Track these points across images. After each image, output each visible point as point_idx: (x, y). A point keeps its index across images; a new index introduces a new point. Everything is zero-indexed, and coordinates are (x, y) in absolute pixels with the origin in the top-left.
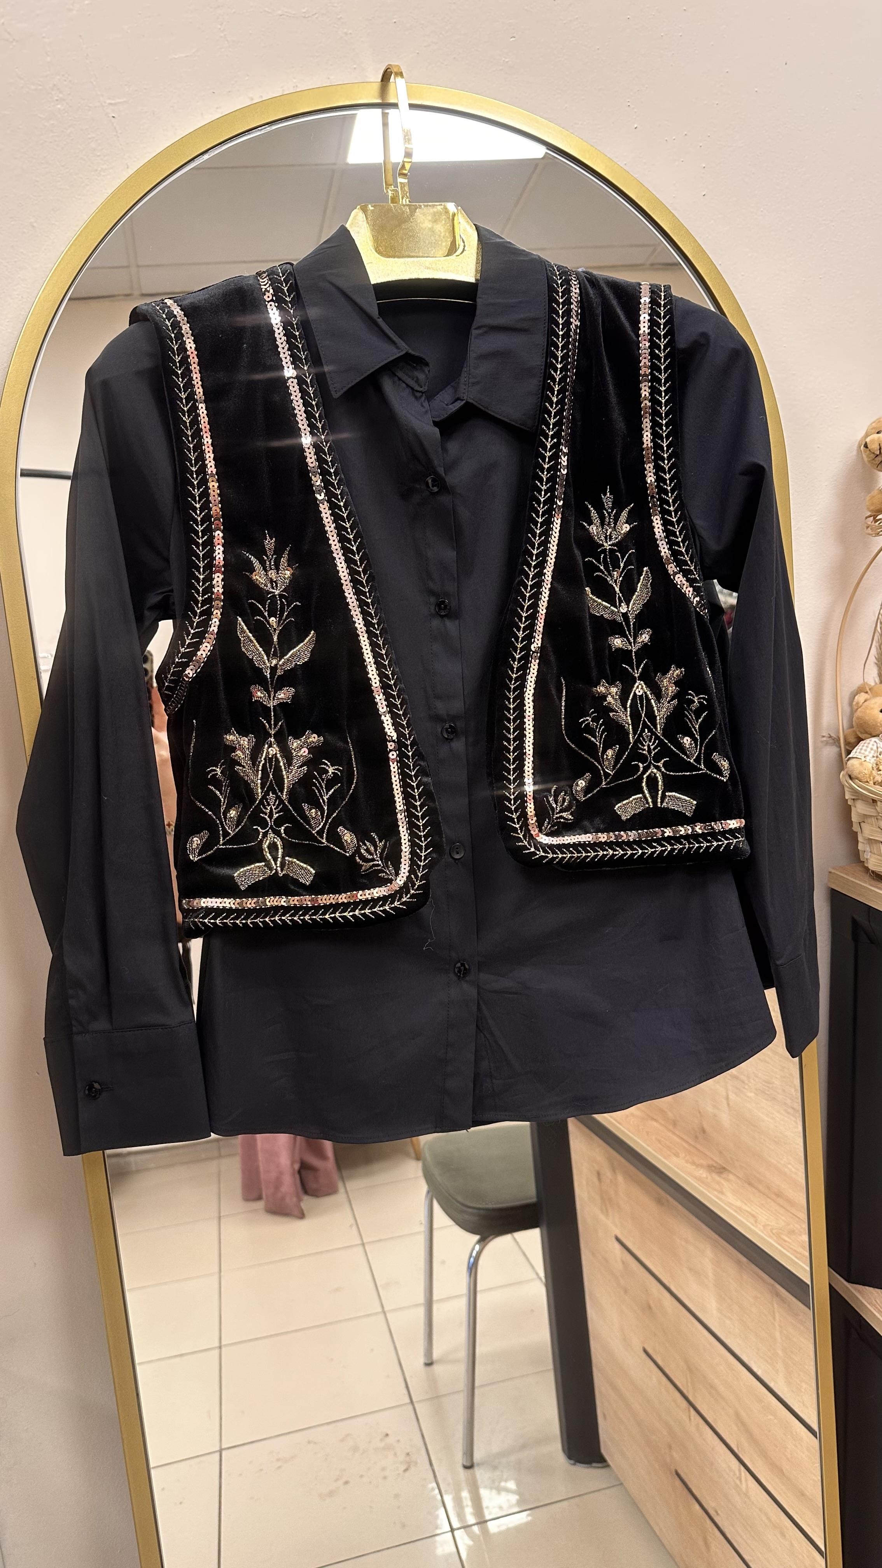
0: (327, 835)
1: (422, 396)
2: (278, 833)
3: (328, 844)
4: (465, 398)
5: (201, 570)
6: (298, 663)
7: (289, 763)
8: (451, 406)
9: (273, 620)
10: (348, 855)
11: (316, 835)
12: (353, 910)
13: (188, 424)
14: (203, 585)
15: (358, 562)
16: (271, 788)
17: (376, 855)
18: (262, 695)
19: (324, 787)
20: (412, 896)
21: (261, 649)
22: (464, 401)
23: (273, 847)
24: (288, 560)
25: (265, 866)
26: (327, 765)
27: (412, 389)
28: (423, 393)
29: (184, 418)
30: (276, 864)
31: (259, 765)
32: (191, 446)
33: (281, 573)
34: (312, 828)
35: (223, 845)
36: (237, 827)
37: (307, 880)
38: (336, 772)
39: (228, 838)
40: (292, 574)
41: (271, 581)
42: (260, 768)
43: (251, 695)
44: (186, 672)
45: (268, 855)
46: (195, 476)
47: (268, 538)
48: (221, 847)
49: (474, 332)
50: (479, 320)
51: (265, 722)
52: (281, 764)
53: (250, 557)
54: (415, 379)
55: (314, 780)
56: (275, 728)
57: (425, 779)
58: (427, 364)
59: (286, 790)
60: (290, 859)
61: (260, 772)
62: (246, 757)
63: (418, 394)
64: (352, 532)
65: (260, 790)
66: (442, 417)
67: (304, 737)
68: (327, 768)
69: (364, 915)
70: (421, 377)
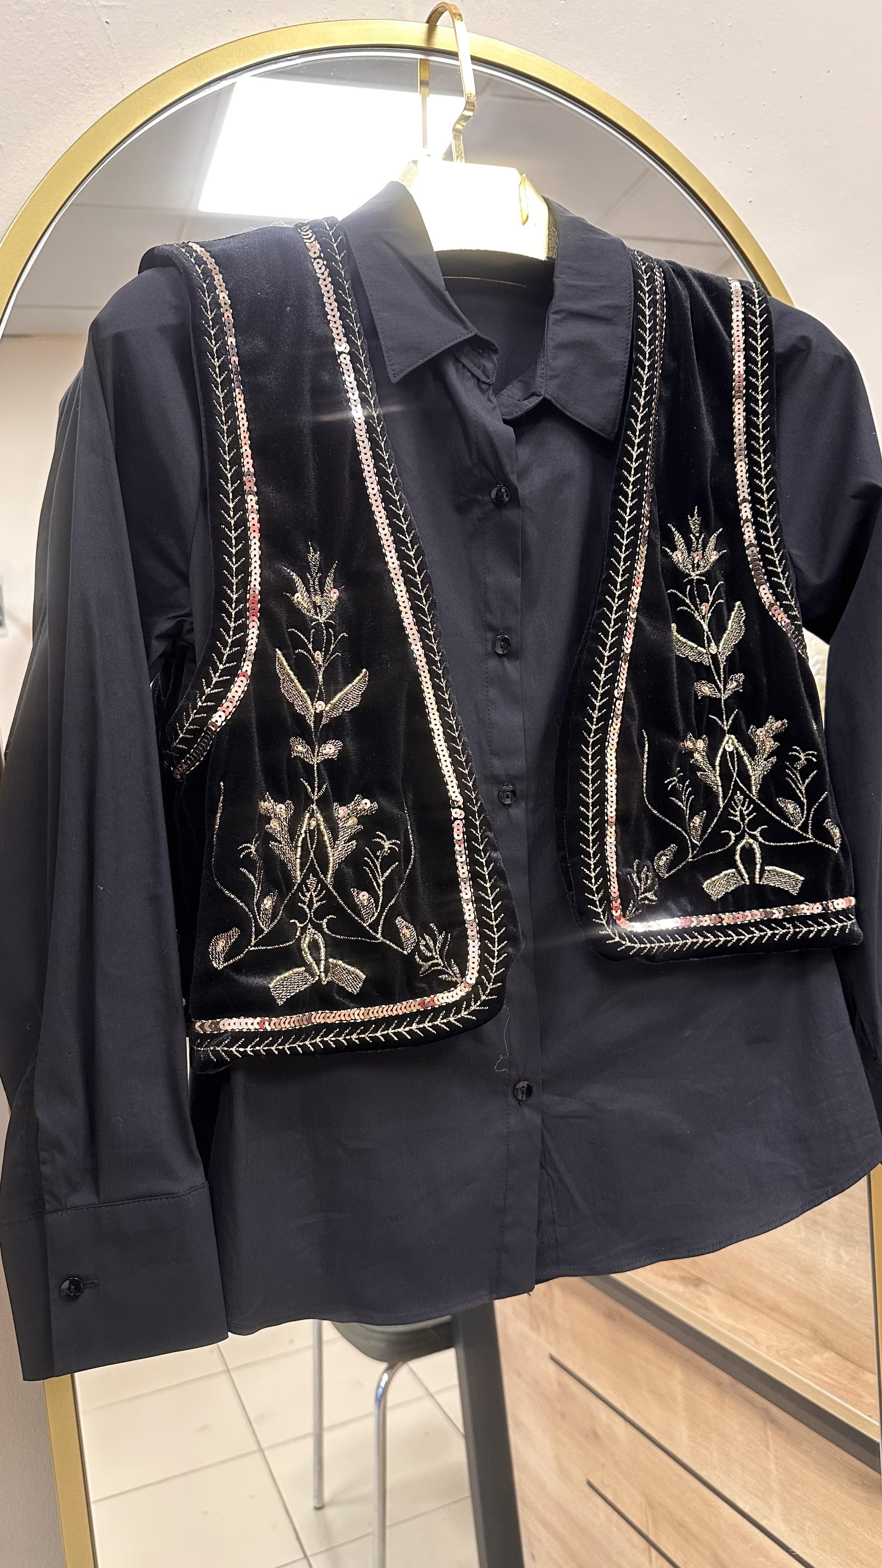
0: (383, 928)
1: (489, 389)
2: (318, 927)
3: (384, 940)
4: (543, 393)
5: (234, 587)
6: (346, 710)
7: (335, 837)
8: (525, 402)
9: (318, 656)
10: (405, 952)
11: (368, 928)
12: (410, 1024)
13: (221, 400)
14: (235, 608)
15: (420, 585)
16: (312, 869)
17: (436, 951)
18: (304, 750)
19: (378, 866)
20: (484, 1003)
21: (303, 691)
22: (541, 398)
23: (314, 946)
24: (334, 581)
25: (305, 971)
26: (383, 839)
27: (478, 380)
28: (490, 385)
29: (217, 391)
30: (319, 969)
31: (298, 840)
32: (225, 428)
33: (326, 596)
34: (363, 920)
35: (255, 946)
36: (272, 921)
37: (354, 988)
38: (394, 847)
39: (260, 937)
40: (339, 598)
41: (315, 606)
42: (300, 844)
43: (290, 749)
44: (213, 720)
45: (309, 957)
46: (228, 467)
47: (312, 551)
48: (253, 948)
49: (552, 317)
50: (555, 304)
51: (306, 784)
52: (326, 838)
53: (291, 573)
54: (482, 368)
55: (366, 858)
56: (319, 791)
57: (494, 855)
58: (496, 351)
59: (331, 872)
60: (335, 961)
61: (299, 849)
62: (282, 830)
63: (484, 387)
64: (413, 548)
65: (298, 873)
66: (516, 415)
67: (353, 803)
68: (382, 842)
69: (423, 1030)
70: (489, 366)
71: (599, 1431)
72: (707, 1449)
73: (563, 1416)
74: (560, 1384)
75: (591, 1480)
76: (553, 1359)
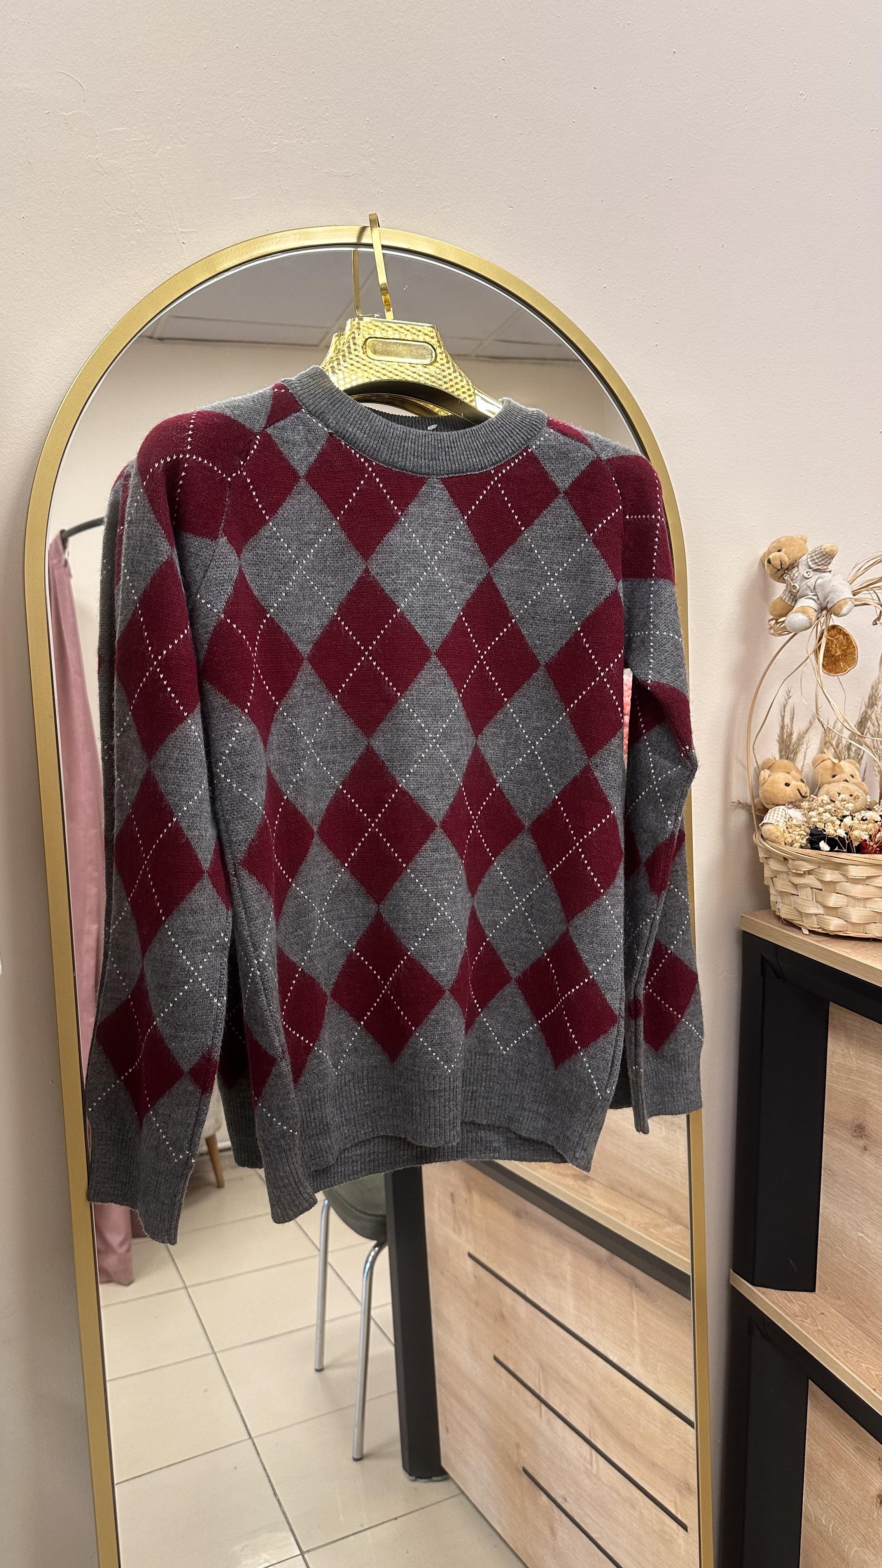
71: (505, 1313)
72: (588, 1315)
73: (477, 1304)
74: (475, 1277)
75: (497, 1356)
76: (470, 1255)
